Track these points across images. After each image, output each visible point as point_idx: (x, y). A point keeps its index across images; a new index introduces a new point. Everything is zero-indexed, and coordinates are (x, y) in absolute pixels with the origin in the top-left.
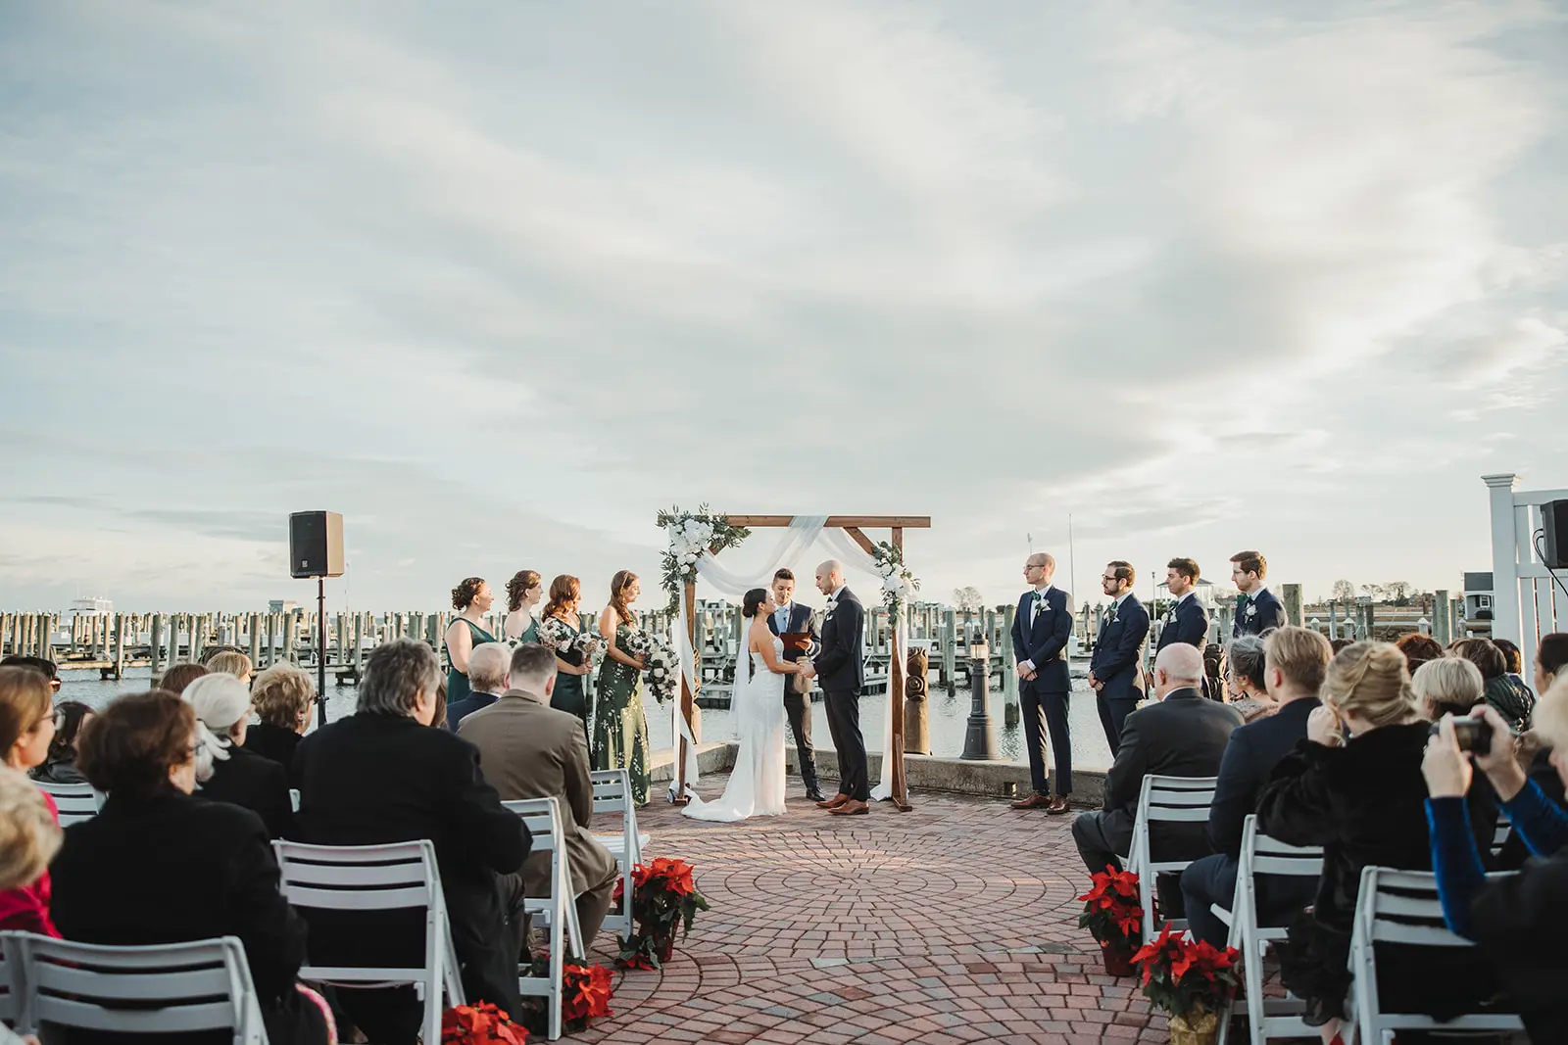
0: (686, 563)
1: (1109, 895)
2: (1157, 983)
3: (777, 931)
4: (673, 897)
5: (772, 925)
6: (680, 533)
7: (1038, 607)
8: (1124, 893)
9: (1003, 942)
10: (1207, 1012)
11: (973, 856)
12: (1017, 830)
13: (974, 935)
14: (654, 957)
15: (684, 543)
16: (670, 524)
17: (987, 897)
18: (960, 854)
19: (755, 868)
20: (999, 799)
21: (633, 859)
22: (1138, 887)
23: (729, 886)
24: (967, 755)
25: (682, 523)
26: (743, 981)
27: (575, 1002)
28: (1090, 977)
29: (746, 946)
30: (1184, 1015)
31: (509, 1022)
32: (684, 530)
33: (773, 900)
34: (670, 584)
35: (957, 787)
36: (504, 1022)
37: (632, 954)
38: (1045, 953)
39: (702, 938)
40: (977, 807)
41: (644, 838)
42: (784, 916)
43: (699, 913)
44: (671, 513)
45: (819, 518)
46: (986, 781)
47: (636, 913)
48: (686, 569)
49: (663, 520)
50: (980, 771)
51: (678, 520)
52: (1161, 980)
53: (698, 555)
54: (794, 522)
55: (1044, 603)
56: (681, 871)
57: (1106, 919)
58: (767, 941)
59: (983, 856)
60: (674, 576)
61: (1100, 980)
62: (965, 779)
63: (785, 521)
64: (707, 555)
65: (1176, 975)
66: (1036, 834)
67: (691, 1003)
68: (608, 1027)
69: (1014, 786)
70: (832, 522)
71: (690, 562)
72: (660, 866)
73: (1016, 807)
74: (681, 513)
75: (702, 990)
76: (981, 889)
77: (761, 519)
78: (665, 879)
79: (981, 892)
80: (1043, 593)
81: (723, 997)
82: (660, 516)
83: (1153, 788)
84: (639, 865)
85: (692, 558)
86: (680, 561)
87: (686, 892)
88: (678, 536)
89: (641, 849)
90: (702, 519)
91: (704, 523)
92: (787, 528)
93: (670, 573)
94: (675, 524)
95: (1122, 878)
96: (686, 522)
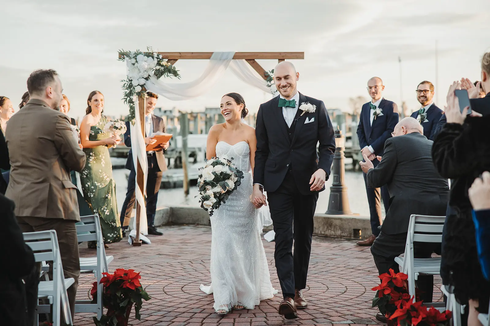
0: (139, 85)
1: (389, 286)
3: (192, 314)
5: (190, 311)
6: (134, 64)
7: (375, 114)
8: (399, 285)
9: (331, 318)
11: (324, 273)
12: (357, 258)
13: (314, 315)
15: (137, 70)
16: (126, 58)
17: (328, 294)
18: (316, 272)
19: (183, 281)
20: (349, 240)
21: (102, 269)
22: (407, 282)
23: (166, 290)
24: (330, 211)
25: (135, 57)
29: (173, 322)
32: (137, 62)
33: (192, 298)
34: (128, 99)
35: (323, 233)
38: (355, 323)
39: (146, 319)
40: (335, 245)
41: (109, 258)
42: (198, 306)
44: (127, 51)
45: (229, 53)
46: (342, 228)
48: (138, 89)
49: (122, 55)
50: (338, 222)
51: (132, 56)
53: (147, 79)
54: (213, 56)
55: (379, 111)
56: (132, 276)
57: (388, 301)
58: (186, 319)
59: (331, 273)
60: (131, 94)
62: (328, 228)
63: (207, 56)
64: (153, 79)
66: (368, 260)
69: (360, 231)
70: (238, 56)
71: (142, 83)
72: (119, 273)
73: (360, 245)
74: (134, 51)
76: (325, 291)
77: (190, 55)
78: (122, 281)
79: (324, 292)
80: (377, 104)
82: (120, 53)
83: (416, 222)
84: (106, 273)
85: (143, 81)
86: (135, 83)
87: (133, 289)
88: (133, 66)
89: (107, 264)
90: (149, 55)
91: (150, 58)
92: (208, 60)
93: (128, 91)
94: (130, 58)
95: (398, 276)
96: (138, 57)
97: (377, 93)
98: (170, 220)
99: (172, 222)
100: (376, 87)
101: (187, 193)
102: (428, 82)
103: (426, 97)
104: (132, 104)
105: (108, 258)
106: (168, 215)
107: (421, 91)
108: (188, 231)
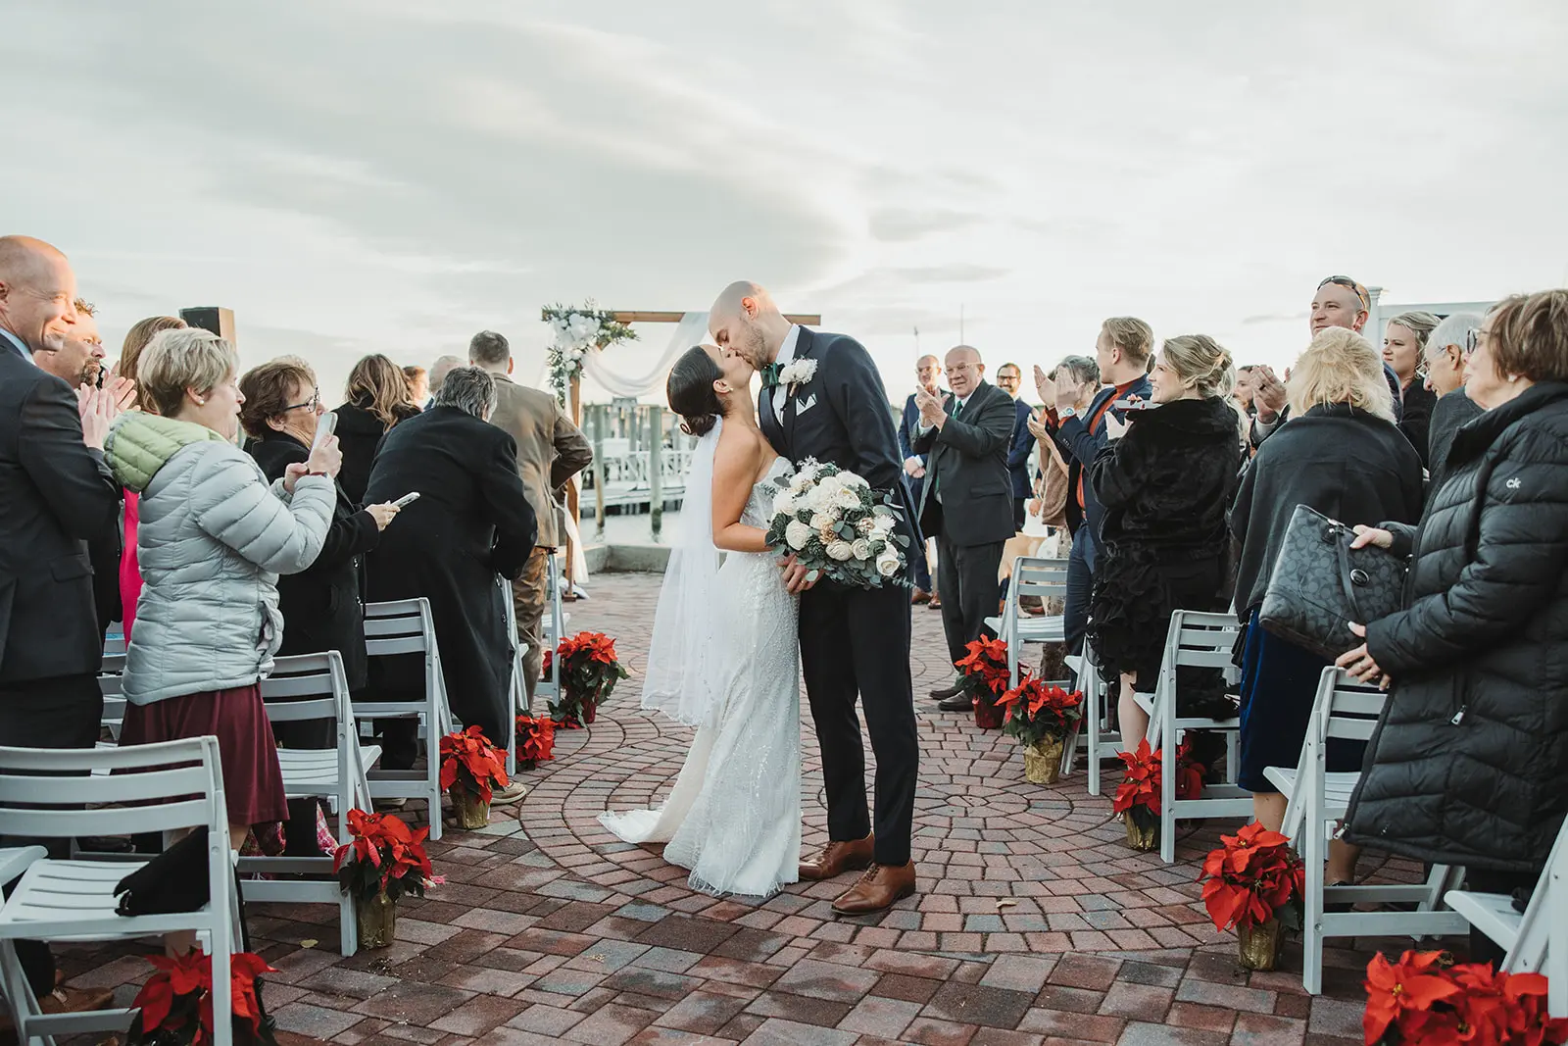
0: (572, 359)
1: (982, 660)
2: (1017, 720)
4: (597, 667)
6: (565, 328)
8: (994, 658)
10: (1055, 742)
14: (581, 719)
15: (569, 338)
16: (554, 319)
21: (560, 633)
22: (1006, 653)
25: (567, 318)
26: (662, 735)
27: (527, 746)
28: (962, 729)
30: (1037, 743)
31: (492, 747)
32: (569, 325)
34: (557, 380)
36: (487, 746)
37: (562, 715)
39: (619, 706)
43: (619, 680)
44: (554, 308)
47: (563, 682)
48: (572, 366)
49: (548, 315)
51: (562, 315)
52: (1019, 717)
53: (584, 351)
54: (686, 318)
56: (603, 644)
57: (978, 680)
60: (560, 373)
61: (970, 731)
63: (676, 317)
64: (594, 350)
65: (1032, 712)
67: (620, 750)
68: (554, 767)
71: (576, 358)
72: (584, 638)
74: (566, 308)
75: (627, 742)
77: (650, 315)
78: (590, 650)
81: (646, 746)
82: (544, 311)
84: (564, 639)
85: (578, 354)
86: (566, 356)
87: (608, 662)
88: (564, 332)
89: (565, 624)
90: (587, 314)
91: (590, 318)
92: (677, 324)
93: (556, 369)
94: (560, 319)
95: (993, 645)
96: (571, 317)
97: (929, 378)
98: (608, 565)
99: (610, 567)
100: (928, 368)
101: (601, 525)
102: (1013, 365)
103: (1011, 387)
104: (561, 389)
105: (565, 615)
106: (605, 557)
107: (1004, 378)
108: (637, 582)
